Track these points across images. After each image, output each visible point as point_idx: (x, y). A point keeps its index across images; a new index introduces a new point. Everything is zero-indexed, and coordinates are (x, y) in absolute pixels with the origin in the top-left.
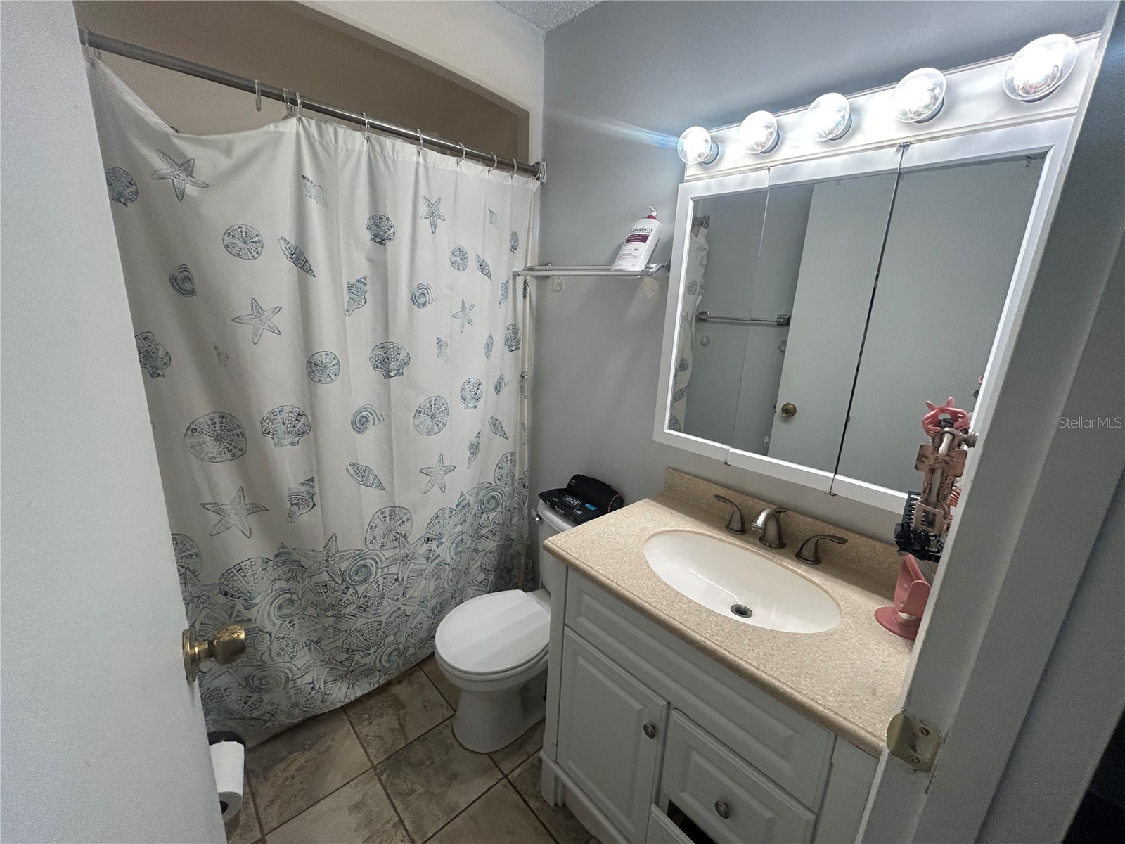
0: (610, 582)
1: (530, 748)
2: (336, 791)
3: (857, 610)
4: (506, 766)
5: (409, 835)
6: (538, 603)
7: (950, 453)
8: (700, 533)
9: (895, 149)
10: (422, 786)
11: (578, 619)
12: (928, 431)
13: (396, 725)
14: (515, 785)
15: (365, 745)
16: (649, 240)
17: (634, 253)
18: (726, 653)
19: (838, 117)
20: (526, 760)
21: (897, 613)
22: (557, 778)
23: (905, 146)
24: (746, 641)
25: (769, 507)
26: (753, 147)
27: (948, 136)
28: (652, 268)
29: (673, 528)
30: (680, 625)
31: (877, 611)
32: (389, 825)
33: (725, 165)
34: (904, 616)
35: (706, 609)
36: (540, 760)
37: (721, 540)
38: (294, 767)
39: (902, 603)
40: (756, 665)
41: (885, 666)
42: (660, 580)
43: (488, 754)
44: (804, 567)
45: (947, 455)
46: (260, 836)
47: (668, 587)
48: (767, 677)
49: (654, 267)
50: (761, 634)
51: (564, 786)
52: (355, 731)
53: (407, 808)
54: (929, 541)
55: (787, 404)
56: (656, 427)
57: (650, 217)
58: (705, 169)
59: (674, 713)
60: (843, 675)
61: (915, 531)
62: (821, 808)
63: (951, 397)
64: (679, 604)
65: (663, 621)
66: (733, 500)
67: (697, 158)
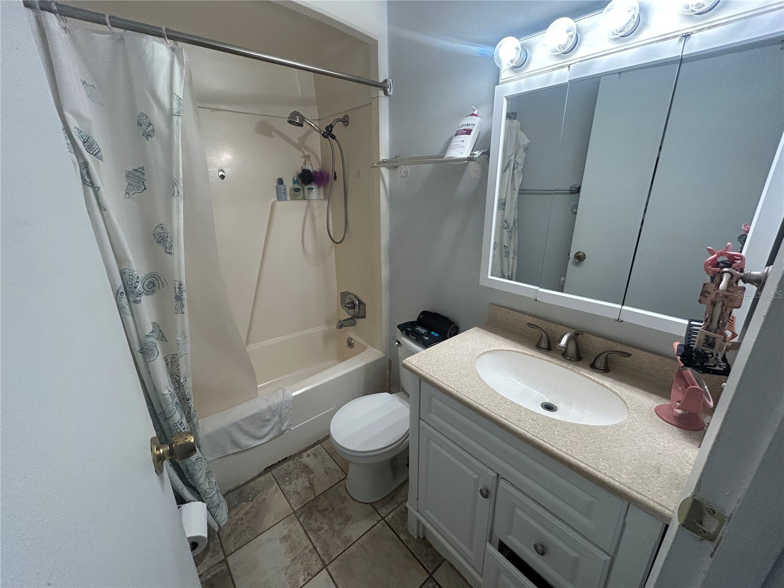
0: (452, 390)
1: (399, 499)
2: (271, 528)
3: (641, 407)
4: (383, 512)
5: (320, 557)
6: (400, 401)
7: (729, 289)
8: (517, 352)
9: (678, 39)
10: (327, 525)
11: (430, 415)
12: (707, 271)
13: (307, 484)
14: (390, 525)
15: (288, 497)
16: (472, 133)
17: (461, 144)
18: (542, 442)
19: (629, 16)
20: (397, 507)
21: (673, 409)
22: (418, 521)
23: (687, 36)
24: (556, 432)
25: (570, 332)
26: (556, 50)
27: (725, 23)
28: (475, 155)
29: (496, 348)
30: (506, 421)
31: (656, 407)
32: (307, 551)
33: (532, 67)
34: (679, 411)
35: (525, 408)
36: (406, 508)
37: (532, 356)
38: (243, 512)
39: (679, 402)
40: (565, 451)
41: (666, 450)
42: (489, 388)
43: (371, 504)
44: (597, 375)
45: (727, 290)
46: (224, 558)
47: (495, 393)
48: (573, 460)
49: (477, 153)
50: (567, 427)
51: (424, 527)
52: (280, 488)
53: (318, 540)
54: (708, 358)
55: (579, 252)
56: (482, 275)
57: (473, 115)
58: (516, 72)
59: (502, 482)
60: (633, 458)
61: (696, 352)
62: (616, 552)
63: (729, 243)
64: (504, 405)
65: (492, 418)
66: (541, 326)
67: (510, 64)
